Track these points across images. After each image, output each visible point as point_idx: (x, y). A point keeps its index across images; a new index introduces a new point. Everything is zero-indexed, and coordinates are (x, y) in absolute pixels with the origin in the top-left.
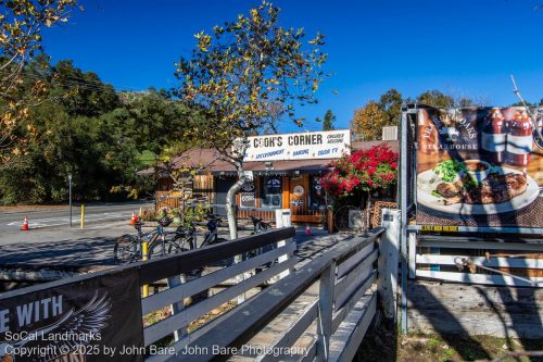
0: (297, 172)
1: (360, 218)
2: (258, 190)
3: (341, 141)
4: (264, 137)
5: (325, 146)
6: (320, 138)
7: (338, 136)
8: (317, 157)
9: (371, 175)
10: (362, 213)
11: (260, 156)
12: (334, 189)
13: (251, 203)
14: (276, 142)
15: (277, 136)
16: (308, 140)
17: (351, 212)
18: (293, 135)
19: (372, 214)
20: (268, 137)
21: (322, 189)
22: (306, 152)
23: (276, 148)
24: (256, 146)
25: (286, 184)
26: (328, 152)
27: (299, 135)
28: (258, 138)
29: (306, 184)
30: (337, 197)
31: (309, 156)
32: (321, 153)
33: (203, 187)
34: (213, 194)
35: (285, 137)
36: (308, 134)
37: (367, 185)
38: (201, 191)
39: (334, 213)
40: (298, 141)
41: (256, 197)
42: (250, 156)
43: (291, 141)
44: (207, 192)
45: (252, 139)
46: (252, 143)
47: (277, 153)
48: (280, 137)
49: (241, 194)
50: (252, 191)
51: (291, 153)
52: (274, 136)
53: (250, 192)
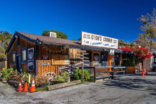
2: (100, 60)
4: (95, 35)
7: (116, 41)
11: (93, 44)
16: (109, 41)
18: (105, 37)
20: (97, 35)
22: (108, 45)
23: (99, 41)
24: (92, 39)
28: (93, 35)
29: (114, 57)
31: (109, 47)
32: (112, 46)
33: (75, 57)
36: (109, 38)
38: (73, 60)
41: (99, 63)
42: (90, 43)
43: (105, 39)
44: (77, 60)
45: (91, 34)
46: (91, 37)
47: (99, 43)
48: (101, 37)
49: (94, 62)
50: (98, 60)
51: (104, 45)
52: (99, 36)
53: (97, 60)
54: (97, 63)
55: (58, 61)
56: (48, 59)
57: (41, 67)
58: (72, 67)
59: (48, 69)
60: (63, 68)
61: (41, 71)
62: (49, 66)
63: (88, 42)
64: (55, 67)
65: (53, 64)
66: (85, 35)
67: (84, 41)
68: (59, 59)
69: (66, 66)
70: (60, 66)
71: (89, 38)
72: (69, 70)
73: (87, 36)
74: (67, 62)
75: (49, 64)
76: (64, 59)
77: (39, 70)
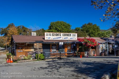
2: (57, 48)
6: (70, 35)
7: (75, 35)
11: (54, 38)
14: (59, 35)
15: (60, 33)
16: (68, 35)
18: (64, 33)
20: (57, 33)
22: (67, 38)
24: (53, 36)
26: (72, 38)
28: (54, 33)
32: (71, 38)
35: (62, 34)
40: (65, 35)
47: (59, 38)
51: (63, 38)
52: (59, 33)
53: (55, 48)
54: (55, 50)
55: (27, 50)
56: (22, 49)
57: (18, 53)
59: (22, 54)
60: (30, 53)
61: (18, 54)
62: (22, 52)
64: (26, 53)
65: (24, 51)
66: (47, 34)
68: (28, 49)
69: (32, 52)
70: (28, 52)
71: (51, 35)
72: (34, 54)
74: (32, 50)
75: (22, 51)
76: (31, 49)
77: (17, 54)
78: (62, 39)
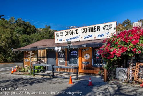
0: (85, 46)
1: (124, 73)
2: (66, 57)
3: (110, 28)
4: (69, 30)
5: (101, 32)
6: (98, 28)
7: (109, 25)
8: (97, 38)
9: (135, 45)
10: (126, 70)
11: (67, 40)
12: (108, 55)
13: (63, 63)
14: (75, 32)
16: (92, 30)
17: (118, 69)
18: (84, 28)
19: (133, 71)
20: (71, 30)
21: (100, 55)
22: (91, 36)
23: (76, 35)
24: (66, 35)
25: (80, 53)
26: (103, 35)
27: (87, 27)
28: (67, 31)
29: (91, 53)
30: (110, 60)
31: (93, 38)
32: (99, 36)
33: (42, 56)
34: (46, 59)
35: (80, 29)
36: (92, 26)
37: (131, 52)
38: (41, 57)
39: (107, 70)
40: (87, 31)
41: (65, 60)
42: (63, 40)
43: (83, 31)
44: (44, 58)
45: (64, 31)
46: (64, 34)
47: (75, 38)
48: (77, 30)
49: (58, 59)
50: (64, 57)
51: (83, 37)
52: (74, 29)
53: (62, 57)
54: (62, 60)
58: (39, 63)
63: (61, 40)
66: (57, 34)
67: (57, 40)
71: (62, 35)
73: (59, 34)
74: (35, 59)
78: (81, 40)
